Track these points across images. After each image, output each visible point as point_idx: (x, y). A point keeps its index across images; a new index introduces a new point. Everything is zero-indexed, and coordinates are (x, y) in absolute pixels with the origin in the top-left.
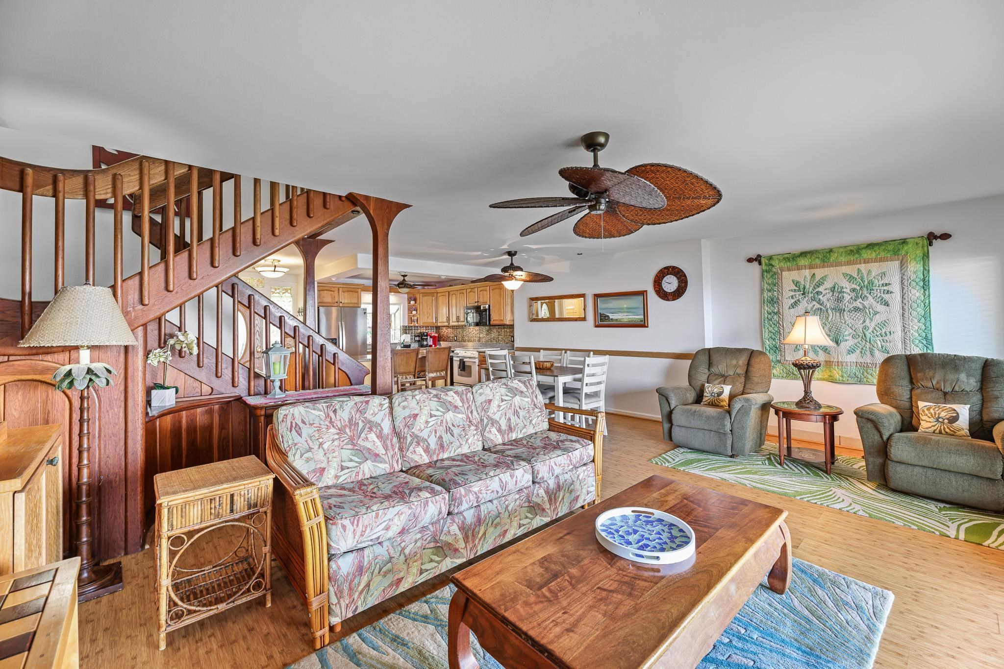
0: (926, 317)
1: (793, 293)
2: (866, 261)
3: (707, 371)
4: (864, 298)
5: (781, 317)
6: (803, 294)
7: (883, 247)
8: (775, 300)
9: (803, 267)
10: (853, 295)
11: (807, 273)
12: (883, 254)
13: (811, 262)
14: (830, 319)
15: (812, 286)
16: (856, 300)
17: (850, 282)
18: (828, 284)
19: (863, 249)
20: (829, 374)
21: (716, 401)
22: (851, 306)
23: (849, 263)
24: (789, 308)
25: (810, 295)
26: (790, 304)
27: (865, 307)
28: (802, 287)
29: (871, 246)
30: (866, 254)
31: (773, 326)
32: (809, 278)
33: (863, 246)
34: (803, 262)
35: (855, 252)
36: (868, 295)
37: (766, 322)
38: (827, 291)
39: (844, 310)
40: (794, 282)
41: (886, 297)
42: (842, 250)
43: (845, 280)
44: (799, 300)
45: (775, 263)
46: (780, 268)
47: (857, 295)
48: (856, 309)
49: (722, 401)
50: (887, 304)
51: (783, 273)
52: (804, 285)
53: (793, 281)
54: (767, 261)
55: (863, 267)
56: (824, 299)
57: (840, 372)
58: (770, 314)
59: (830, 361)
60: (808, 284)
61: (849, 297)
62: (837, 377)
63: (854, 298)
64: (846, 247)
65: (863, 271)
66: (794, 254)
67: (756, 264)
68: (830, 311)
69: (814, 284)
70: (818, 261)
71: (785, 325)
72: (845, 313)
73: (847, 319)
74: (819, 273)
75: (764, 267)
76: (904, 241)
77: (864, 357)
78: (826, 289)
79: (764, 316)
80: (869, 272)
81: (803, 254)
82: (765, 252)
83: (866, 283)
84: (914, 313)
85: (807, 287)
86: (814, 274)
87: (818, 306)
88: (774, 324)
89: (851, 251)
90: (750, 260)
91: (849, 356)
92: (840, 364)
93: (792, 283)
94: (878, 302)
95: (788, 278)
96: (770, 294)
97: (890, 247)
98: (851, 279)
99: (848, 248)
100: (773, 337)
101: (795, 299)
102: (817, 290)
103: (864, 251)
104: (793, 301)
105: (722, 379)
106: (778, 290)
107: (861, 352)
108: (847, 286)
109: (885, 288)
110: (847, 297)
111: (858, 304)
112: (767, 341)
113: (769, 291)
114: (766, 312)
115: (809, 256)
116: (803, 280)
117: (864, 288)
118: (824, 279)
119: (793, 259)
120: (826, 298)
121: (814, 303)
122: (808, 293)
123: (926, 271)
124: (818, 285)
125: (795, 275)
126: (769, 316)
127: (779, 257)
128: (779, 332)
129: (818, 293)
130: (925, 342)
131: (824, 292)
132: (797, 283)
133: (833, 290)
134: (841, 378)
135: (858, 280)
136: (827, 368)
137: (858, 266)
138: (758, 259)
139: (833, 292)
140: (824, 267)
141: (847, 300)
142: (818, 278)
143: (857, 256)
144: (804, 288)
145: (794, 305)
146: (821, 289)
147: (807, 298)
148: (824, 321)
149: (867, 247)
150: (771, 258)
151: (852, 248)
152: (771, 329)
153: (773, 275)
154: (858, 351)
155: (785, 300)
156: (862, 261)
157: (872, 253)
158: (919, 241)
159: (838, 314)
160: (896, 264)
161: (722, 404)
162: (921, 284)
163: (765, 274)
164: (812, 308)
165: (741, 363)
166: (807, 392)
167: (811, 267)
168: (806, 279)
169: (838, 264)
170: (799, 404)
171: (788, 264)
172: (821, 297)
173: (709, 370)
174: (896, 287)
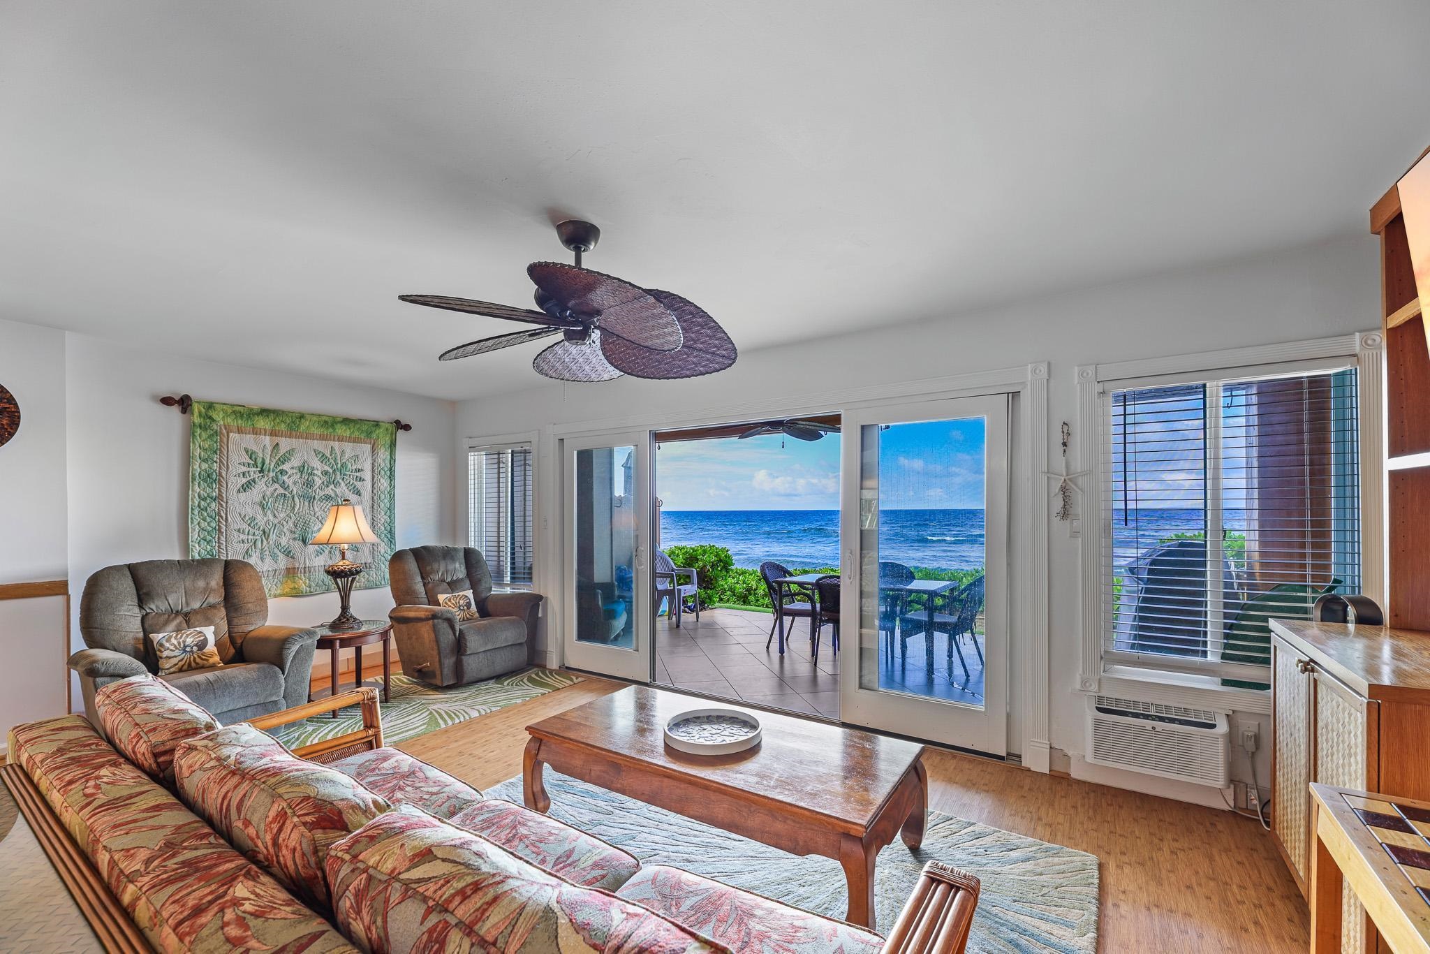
0: (391, 509)
1: (245, 469)
2: (341, 439)
3: (137, 610)
4: (336, 484)
5: (224, 505)
6: (260, 472)
7: (358, 426)
8: (214, 477)
9: (263, 432)
10: (325, 478)
11: (267, 440)
12: (357, 434)
13: (274, 426)
14: (296, 509)
15: (275, 461)
16: (328, 486)
17: (322, 462)
18: (295, 462)
19: (339, 422)
20: (292, 586)
21: (198, 660)
22: (322, 493)
23: (322, 438)
24: (239, 491)
25: (272, 474)
26: (239, 485)
27: (337, 495)
28: (259, 461)
29: (346, 421)
30: (341, 430)
31: (208, 519)
32: (269, 451)
33: (338, 419)
34: (263, 424)
35: (330, 424)
36: (341, 481)
37: (196, 512)
38: (294, 471)
39: (314, 498)
40: (247, 452)
41: (358, 484)
42: (315, 418)
43: (316, 459)
44: (254, 480)
45: (218, 416)
46: (225, 425)
47: (330, 480)
48: (328, 498)
49: (211, 655)
50: (359, 493)
51: (231, 435)
52: (263, 459)
53: (246, 450)
54: (203, 410)
55: (336, 445)
56: (289, 482)
57: (307, 581)
58: (204, 499)
59: (294, 568)
60: (269, 457)
61: (320, 482)
62: (304, 587)
63: (325, 483)
64: (319, 415)
65: (337, 451)
66: (252, 410)
67: (175, 410)
68: (296, 499)
69: (277, 458)
70: (283, 427)
71: (229, 519)
72: (315, 502)
73: (317, 509)
74: (285, 444)
75: (197, 420)
76: (377, 424)
77: (333, 558)
78: (293, 468)
79: (193, 502)
80: (343, 453)
81: (264, 412)
82: (199, 392)
83: (339, 466)
84: (382, 505)
85: (267, 461)
86: (277, 444)
87: (281, 491)
88: (211, 517)
89: (326, 422)
90: (167, 401)
91: (317, 558)
92: (307, 569)
93: (244, 453)
94: (350, 491)
95: (239, 443)
96: (205, 466)
97: (365, 428)
98: (323, 458)
99: (324, 418)
100: (208, 538)
101: (249, 478)
102: (281, 468)
103: (339, 425)
104: (244, 480)
105: (180, 619)
106: (221, 461)
107: (330, 552)
108: (319, 467)
109: (358, 474)
110: (318, 481)
111: (329, 491)
112: (197, 545)
113: (205, 460)
114: (196, 495)
115: (272, 416)
116: (261, 450)
117: (336, 472)
118: (291, 452)
119: (247, 415)
120: (293, 481)
121: (277, 486)
122: (269, 471)
123: (392, 460)
124: (284, 460)
125: (249, 441)
126: (202, 503)
127: (225, 407)
128: (220, 530)
129: (282, 472)
130: (389, 536)
131: (290, 472)
132: (251, 455)
133: (301, 469)
134: (308, 589)
135: (331, 460)
136: (288, 578)
137: (332, 443)
138: (184, 403)
139: (302, 473)
140: (291, 437)
141: (318, 485)
142: (282, 451)
143: (331, 430)
144: (263, 464)
145: (246, 487)
146: (286, 467)
147: (266, 478)
148: (288, 512)
149: (342, 422)
150: (210, 406)
151: (327, 419)
152: (204, 524)
153: (213, 435)
154: (327, 552)
155: (232, 479)
156: (336, 438)
157: (346, 430)
158: (389, 426)
159: (306, 503)
160: (369, 447)
161: (211, 661)
162: (388, 473)
163: (199, 431)
164: (273, 494)
165: (213, 584)
166: (345, 608)
167: (273, 433)
168: (266, 451)
169: (308, 436)
170: (334, 626)
171: (240, 422)
172: (285, 478)
173: (141, 607)
174: (367, 475)
